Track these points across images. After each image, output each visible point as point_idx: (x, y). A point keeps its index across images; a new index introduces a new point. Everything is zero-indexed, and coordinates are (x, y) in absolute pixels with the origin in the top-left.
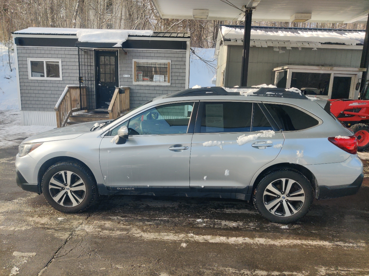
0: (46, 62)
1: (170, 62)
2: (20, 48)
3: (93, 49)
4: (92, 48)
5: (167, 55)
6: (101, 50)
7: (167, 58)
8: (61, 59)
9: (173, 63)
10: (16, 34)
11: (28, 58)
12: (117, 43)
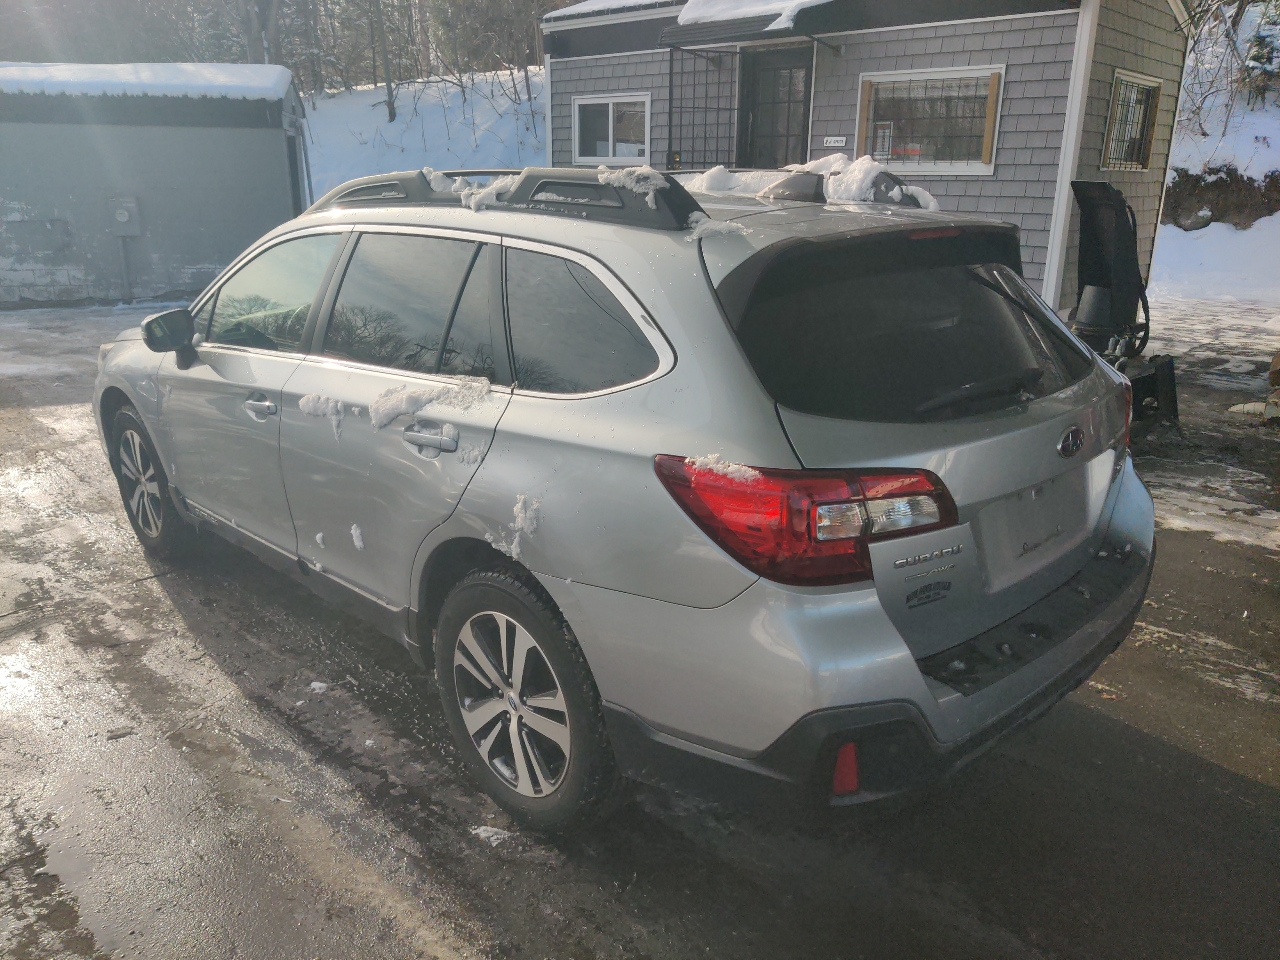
0: (616, 105)
1: (1003, 72)
2: (559, 67)
3: (739, 45)
4: (734, 44)
5: (993, 42)
6: (764, 46)
7: (990, 54)
8: (649, 93)
9: (1014, 76)
10: (548, 20)
11: (573, 97)
12: (780, 15)
